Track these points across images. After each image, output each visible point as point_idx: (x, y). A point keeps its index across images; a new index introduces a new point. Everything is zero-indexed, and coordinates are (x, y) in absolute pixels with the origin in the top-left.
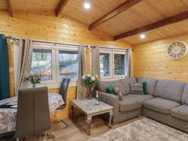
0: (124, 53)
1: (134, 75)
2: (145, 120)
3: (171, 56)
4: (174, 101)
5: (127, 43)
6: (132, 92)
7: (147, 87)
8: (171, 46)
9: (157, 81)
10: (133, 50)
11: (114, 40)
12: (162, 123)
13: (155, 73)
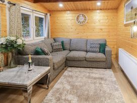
0: (43, 17)
1: (51, 36)
2: (69, 69)
3: (79, 22)
4: (83, 51)
5: (45, 8)
6: (54, 50)
7: (64, 44)
8: (78, 16)
9: (71, 40)
10: (50, 15)
11: (34, 3)
12: (81, 67)
13: (68, 34)
